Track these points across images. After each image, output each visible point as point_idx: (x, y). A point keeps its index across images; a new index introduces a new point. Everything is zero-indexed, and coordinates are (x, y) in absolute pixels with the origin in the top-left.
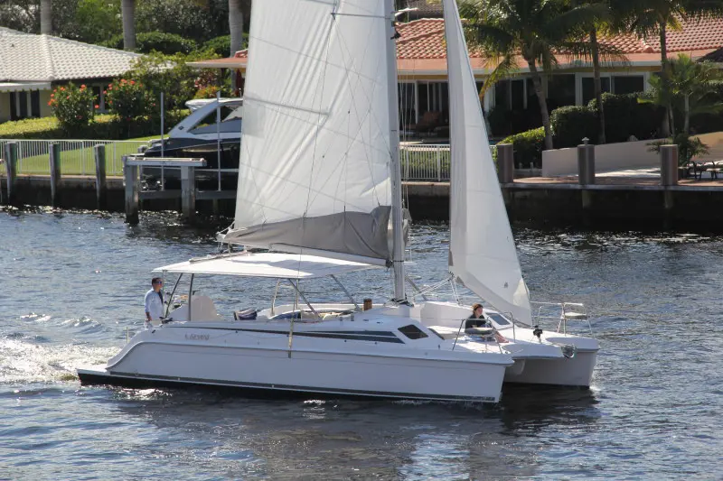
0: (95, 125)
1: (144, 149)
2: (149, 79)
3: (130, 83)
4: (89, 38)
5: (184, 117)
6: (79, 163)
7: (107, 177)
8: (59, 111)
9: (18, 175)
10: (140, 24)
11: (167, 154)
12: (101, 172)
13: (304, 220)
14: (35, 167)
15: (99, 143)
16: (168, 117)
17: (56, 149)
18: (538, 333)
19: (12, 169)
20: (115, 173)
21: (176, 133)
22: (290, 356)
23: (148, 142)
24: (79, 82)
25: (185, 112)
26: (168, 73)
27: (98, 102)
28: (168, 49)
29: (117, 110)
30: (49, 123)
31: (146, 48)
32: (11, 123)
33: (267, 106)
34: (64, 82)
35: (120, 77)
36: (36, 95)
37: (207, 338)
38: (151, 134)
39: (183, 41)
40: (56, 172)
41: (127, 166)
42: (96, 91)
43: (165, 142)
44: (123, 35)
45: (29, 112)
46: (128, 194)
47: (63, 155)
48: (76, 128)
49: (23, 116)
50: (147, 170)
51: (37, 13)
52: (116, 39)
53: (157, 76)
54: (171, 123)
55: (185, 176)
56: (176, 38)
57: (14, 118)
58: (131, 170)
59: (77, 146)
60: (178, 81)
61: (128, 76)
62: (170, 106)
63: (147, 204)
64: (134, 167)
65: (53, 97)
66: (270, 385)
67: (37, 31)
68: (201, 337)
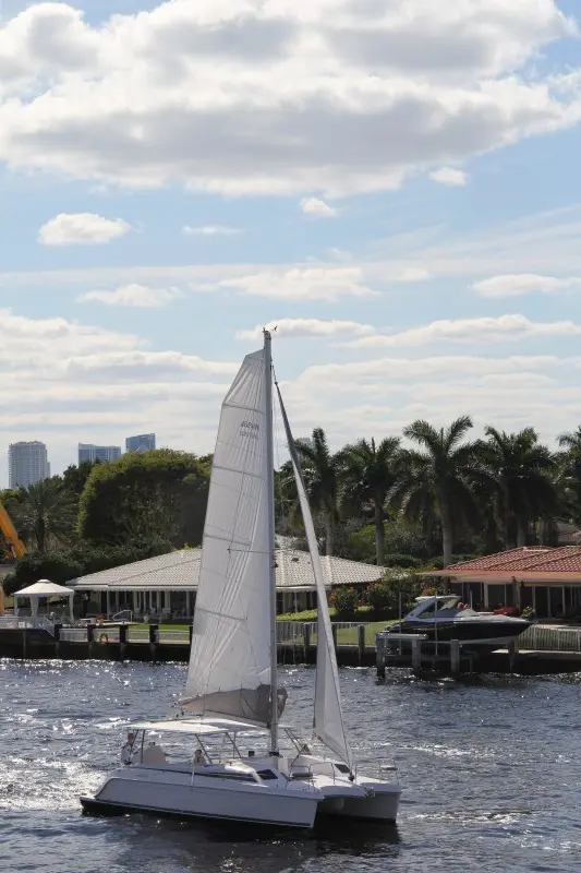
0: (359, 612)
1: (388, 629)
2: (393, 584)
3: (380, 586)
4: (357, 558)
5: (414, 608)
6: (347, 637)
7: (365, 646)
8: (336, 603)
9: (311, 644)
10: (387, 549)
11: (404, 631)
12: (362, 642)
15: (360, 624)
16: (403, 607)
19: (307, 640)
20: (370, 643)
21: (410, 618)
23: (391, 624)
24: (348, 585)
25: (415, 604)
26: (404, 580)
27: (360, 598)
28: (404, 564)
29: (372, 603)
31: (390, 564)
32: (307, 612)
34: (340, 586)
35: (375, 582)
38: (394, 618)
39: (414, 560)
41: (378, 639)
42: (360, 591)
43: (402, 624)
44: (377, 556)
46: (378, 657)
47: (339, 631)
49: (314, 607)
50: (390, 641)
51: (324, 542)
52: (373, 558)
53: (397, 581)
54: (406, 611)
55: (414, 645)
56: (410, 557)
57: (309, 608)
58: (379, 641)
59: (347, 626)
60: (411, 585)
61: (379, 581)
62: (405, 600)
63: (391, 663)
64: (382, 640)
65: (333, 595)
67: (323, 553)
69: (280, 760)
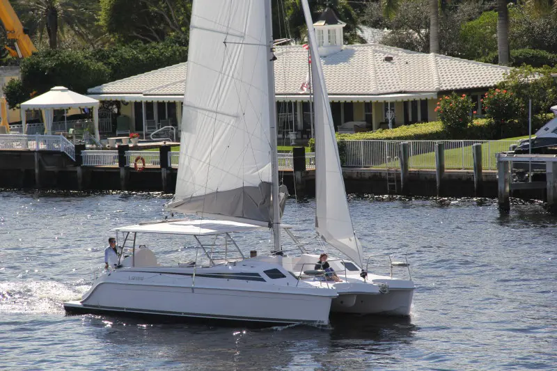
0: (473, 127)
1: (514, 147)
2: (520, 89)
3: (503, 92)
4: (470, 55)
5: (549, 120)
6: (459, 159)
7: (483, 171)
8: (444, 116)
9: (410, 170)
10: (511, 43)
11: (534, 152)
12: (478, 166)
13: (217, 193)
14: (423, 163)
15: (476, 142)
16: (535, 120)
17: (441, 148)
18: (364, 275)
19: (405, 165)
20: (489, 167)
21: (542, 133)
22: (193, 292)
23: (517, 141)
24: (460, 92)
25: (550, 115)
26: (536, 83)
27: (476, 108)
28: (536, 62)
29: (492, 114)
30: (435, 126)
31: (517, 63)
32: (404, 127)
33: (198, 111)
34: (448, 92)
35: (495, 87)
36: (424, 103)
37: (142, 279)
38: (521, 135)
39: (550, 56)
40: (441, 167)
41: (500, 162)
42: (475, 99)
43: (533, 141)
44: (498, 52)
45: (419, 118)
46: (501, 185)
47: (446, 152)
48: (458, 130)
49: (415, 121)
50: (517, 165)
51: (427, 36)
52: (492, 55)
53: (526, 86)
54: (537, 126)
55: (549, 169)
56: (544, 53)
57: (407, 123)
58: (502, 164)
59: (458, 145)
60: (545, 89)
61: (502, 86)
62: (537, 110)
63: (516, 193)
64: (506, 163)
65: (439, 105)
66: (181, 313)
67: (426, 50)
68: (139, 279)
69: (284, 259)
